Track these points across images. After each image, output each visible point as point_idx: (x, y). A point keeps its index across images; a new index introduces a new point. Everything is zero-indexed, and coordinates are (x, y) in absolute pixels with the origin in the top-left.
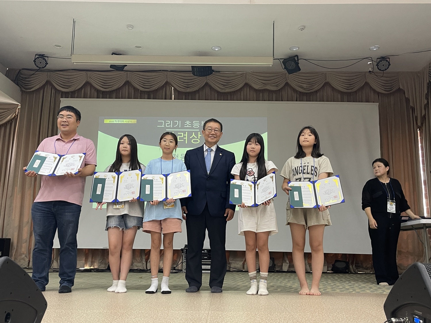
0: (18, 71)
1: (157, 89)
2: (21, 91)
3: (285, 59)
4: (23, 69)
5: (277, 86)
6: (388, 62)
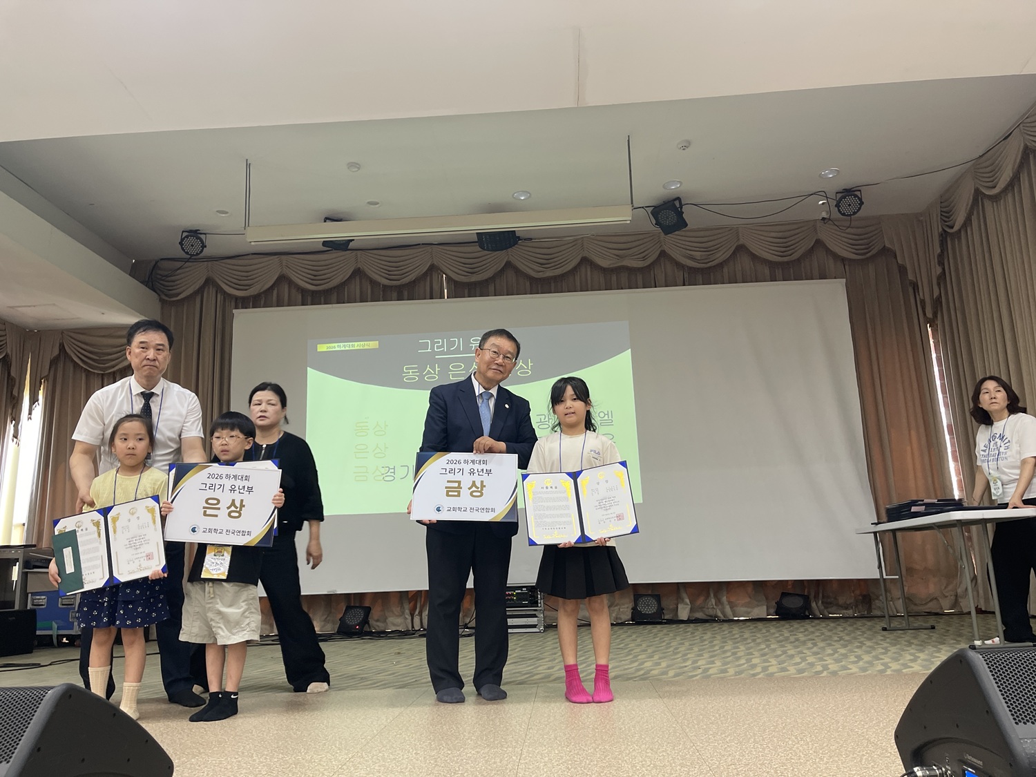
0: (154, 263)
1: (415, 281)
2: (161, 300)
3: (655, 207)
4: (162, 259)
5: (644, 259)
6: (859, 198)
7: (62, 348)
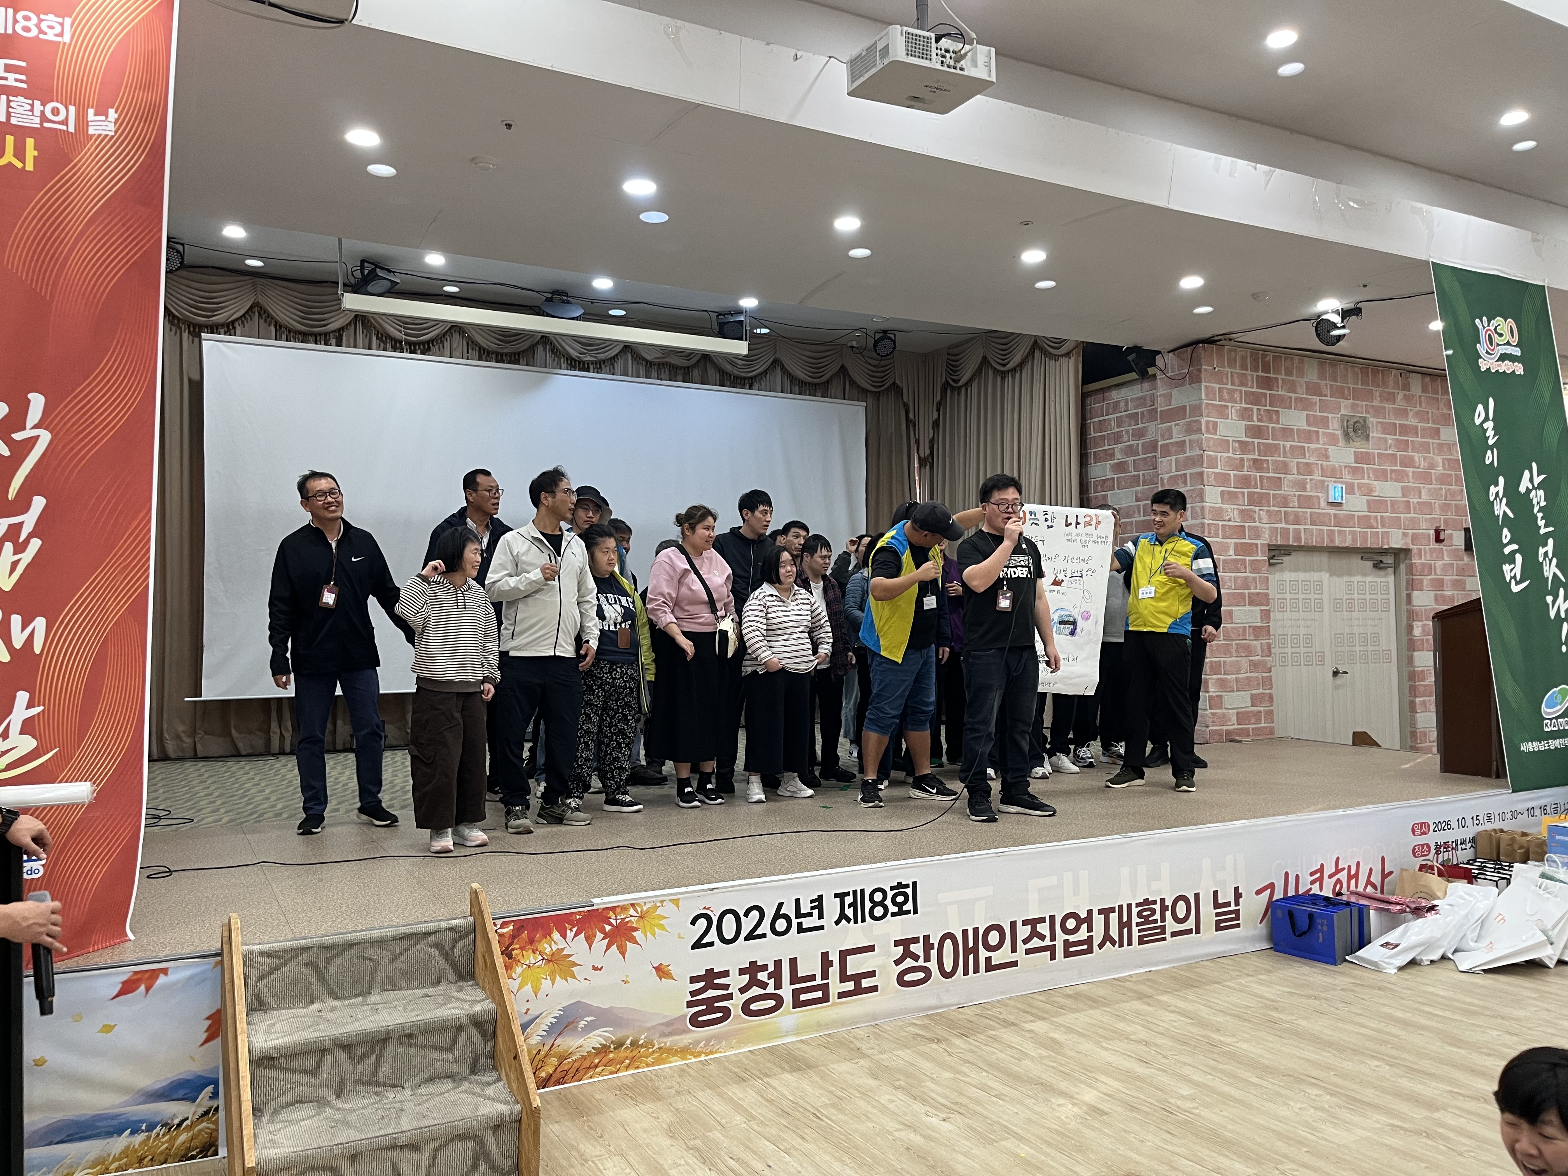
5: (688, 358)
6: (893, 340)
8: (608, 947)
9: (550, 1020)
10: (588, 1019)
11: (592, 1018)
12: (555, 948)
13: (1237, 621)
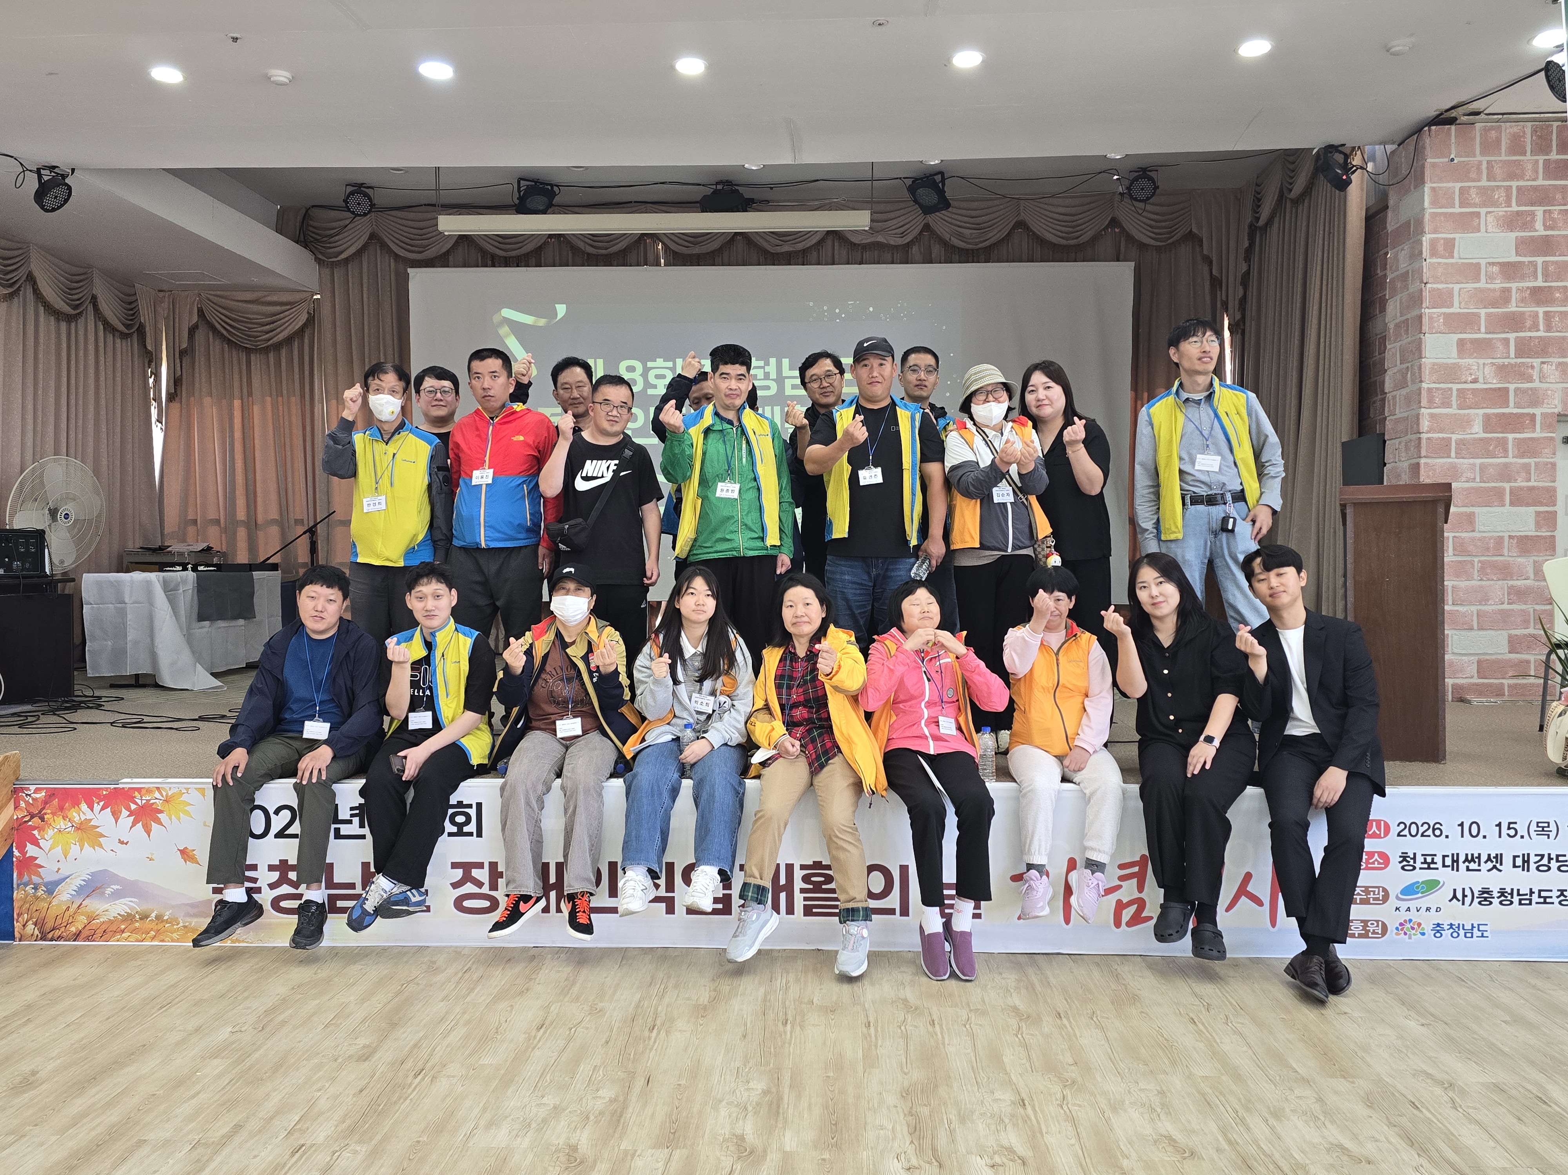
0: (304, 211)
1: (625, 249)
2: (317, 260)
3: (916, 179)
4: (313, 206)
7: (201, 313)
8: (134, 824)
9: (79, 882)
10: (115, 887)
11: (118, 887)
12: (83, 818)
13: (1482, 528)
